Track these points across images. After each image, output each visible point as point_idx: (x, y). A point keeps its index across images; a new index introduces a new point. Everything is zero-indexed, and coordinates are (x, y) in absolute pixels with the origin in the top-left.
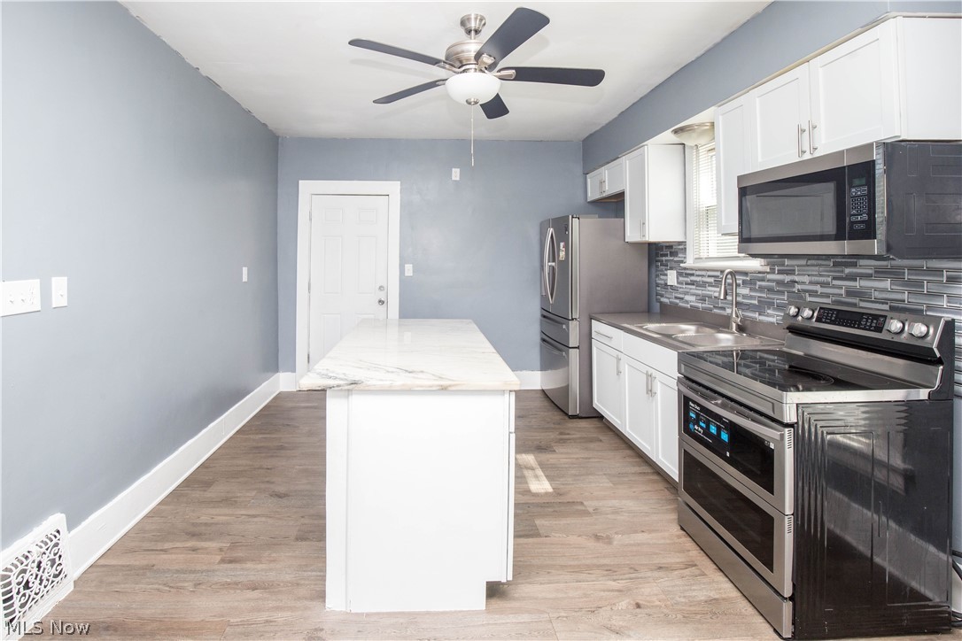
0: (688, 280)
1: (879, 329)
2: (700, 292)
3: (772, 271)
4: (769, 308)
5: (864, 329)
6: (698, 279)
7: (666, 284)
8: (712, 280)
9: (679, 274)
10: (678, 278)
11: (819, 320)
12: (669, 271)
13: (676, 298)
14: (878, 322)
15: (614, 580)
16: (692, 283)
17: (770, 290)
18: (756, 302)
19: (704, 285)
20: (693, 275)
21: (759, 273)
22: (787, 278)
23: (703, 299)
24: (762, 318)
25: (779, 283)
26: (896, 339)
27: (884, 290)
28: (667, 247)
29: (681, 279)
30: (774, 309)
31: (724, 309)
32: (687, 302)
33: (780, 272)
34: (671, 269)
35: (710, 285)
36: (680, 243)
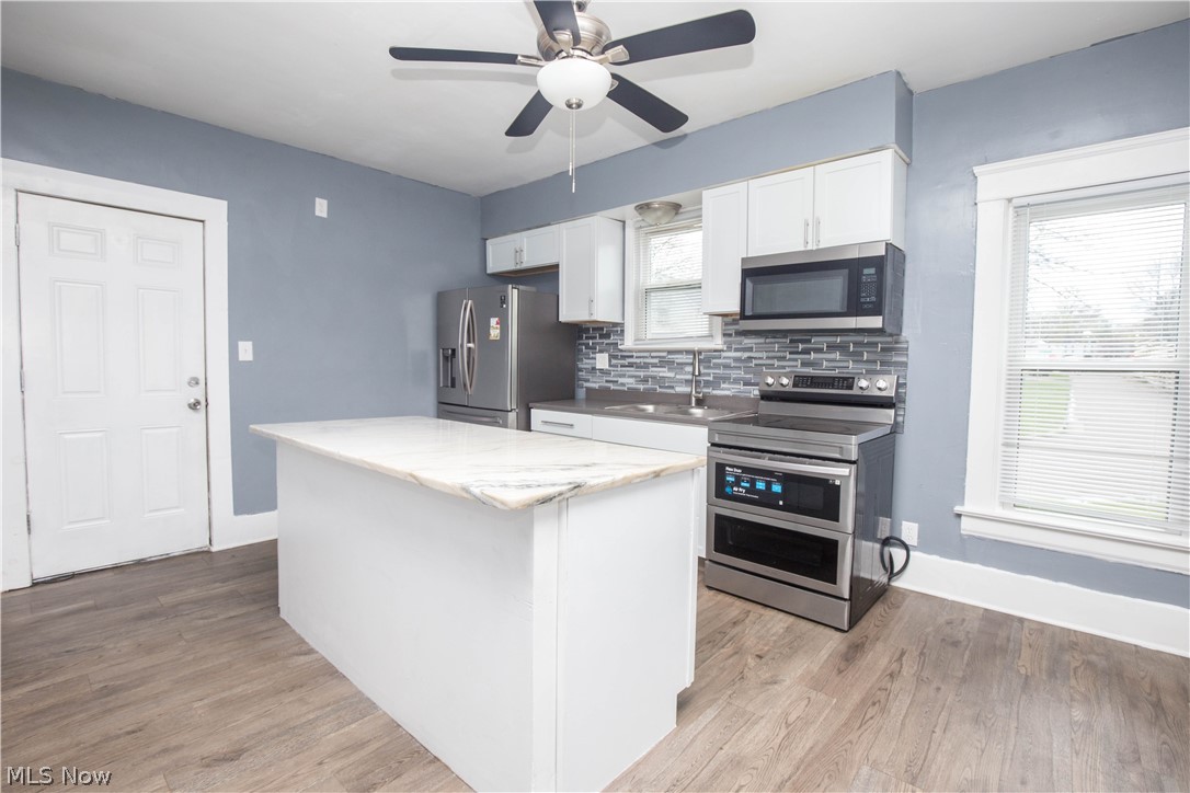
0: (626, 362)
1: (851, 388)
2: (642, 374)
3: (729, 349)
4: (724, 383)
5: (838, 388)
6: (638, 361)
7: (594, 369)
8: (656, 361)
9: (612, 357)
10: (610, 361)
11: (795, 385)
12: (598, 355)
13: (607, 381)
14: (848, 382)
15: (723, 647)
16: (631, 365)
17: (726, 366)
18: (711, 379)
19: (646, 366)
20: (632, 357)
21: (715, 351)
22: (746, 355)
23: (645, 380)
24: (715, 392)
25: (737, 360)
26: (865, 393)
27: (834, 360)
28: (594, 329)
29: (614, 362)
30: (729, 383)
31: (672, 387)
32: (623, 384)
33: (737, 350)
34: (601, 351)
35: (654, 365)
36: (615, 325)
